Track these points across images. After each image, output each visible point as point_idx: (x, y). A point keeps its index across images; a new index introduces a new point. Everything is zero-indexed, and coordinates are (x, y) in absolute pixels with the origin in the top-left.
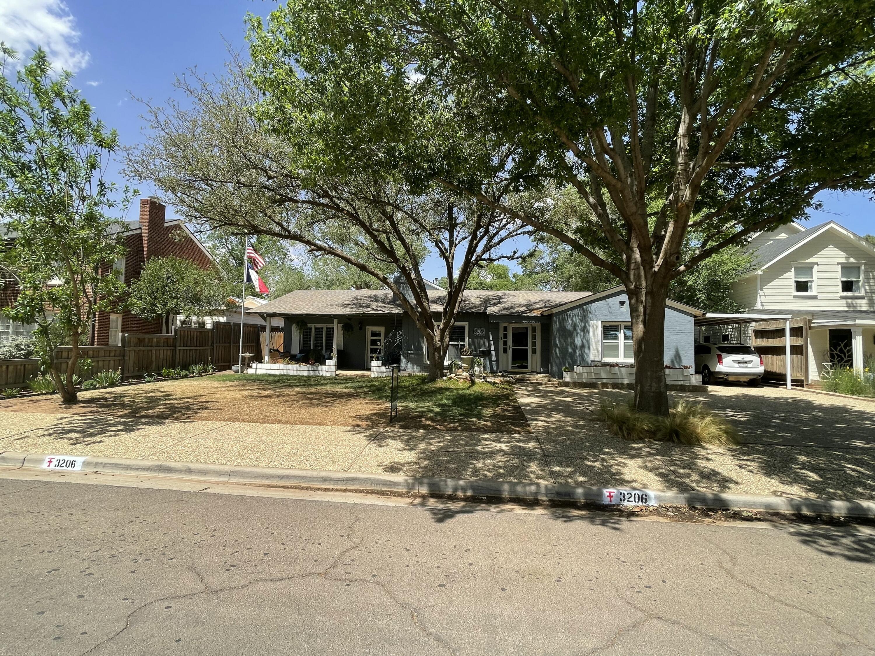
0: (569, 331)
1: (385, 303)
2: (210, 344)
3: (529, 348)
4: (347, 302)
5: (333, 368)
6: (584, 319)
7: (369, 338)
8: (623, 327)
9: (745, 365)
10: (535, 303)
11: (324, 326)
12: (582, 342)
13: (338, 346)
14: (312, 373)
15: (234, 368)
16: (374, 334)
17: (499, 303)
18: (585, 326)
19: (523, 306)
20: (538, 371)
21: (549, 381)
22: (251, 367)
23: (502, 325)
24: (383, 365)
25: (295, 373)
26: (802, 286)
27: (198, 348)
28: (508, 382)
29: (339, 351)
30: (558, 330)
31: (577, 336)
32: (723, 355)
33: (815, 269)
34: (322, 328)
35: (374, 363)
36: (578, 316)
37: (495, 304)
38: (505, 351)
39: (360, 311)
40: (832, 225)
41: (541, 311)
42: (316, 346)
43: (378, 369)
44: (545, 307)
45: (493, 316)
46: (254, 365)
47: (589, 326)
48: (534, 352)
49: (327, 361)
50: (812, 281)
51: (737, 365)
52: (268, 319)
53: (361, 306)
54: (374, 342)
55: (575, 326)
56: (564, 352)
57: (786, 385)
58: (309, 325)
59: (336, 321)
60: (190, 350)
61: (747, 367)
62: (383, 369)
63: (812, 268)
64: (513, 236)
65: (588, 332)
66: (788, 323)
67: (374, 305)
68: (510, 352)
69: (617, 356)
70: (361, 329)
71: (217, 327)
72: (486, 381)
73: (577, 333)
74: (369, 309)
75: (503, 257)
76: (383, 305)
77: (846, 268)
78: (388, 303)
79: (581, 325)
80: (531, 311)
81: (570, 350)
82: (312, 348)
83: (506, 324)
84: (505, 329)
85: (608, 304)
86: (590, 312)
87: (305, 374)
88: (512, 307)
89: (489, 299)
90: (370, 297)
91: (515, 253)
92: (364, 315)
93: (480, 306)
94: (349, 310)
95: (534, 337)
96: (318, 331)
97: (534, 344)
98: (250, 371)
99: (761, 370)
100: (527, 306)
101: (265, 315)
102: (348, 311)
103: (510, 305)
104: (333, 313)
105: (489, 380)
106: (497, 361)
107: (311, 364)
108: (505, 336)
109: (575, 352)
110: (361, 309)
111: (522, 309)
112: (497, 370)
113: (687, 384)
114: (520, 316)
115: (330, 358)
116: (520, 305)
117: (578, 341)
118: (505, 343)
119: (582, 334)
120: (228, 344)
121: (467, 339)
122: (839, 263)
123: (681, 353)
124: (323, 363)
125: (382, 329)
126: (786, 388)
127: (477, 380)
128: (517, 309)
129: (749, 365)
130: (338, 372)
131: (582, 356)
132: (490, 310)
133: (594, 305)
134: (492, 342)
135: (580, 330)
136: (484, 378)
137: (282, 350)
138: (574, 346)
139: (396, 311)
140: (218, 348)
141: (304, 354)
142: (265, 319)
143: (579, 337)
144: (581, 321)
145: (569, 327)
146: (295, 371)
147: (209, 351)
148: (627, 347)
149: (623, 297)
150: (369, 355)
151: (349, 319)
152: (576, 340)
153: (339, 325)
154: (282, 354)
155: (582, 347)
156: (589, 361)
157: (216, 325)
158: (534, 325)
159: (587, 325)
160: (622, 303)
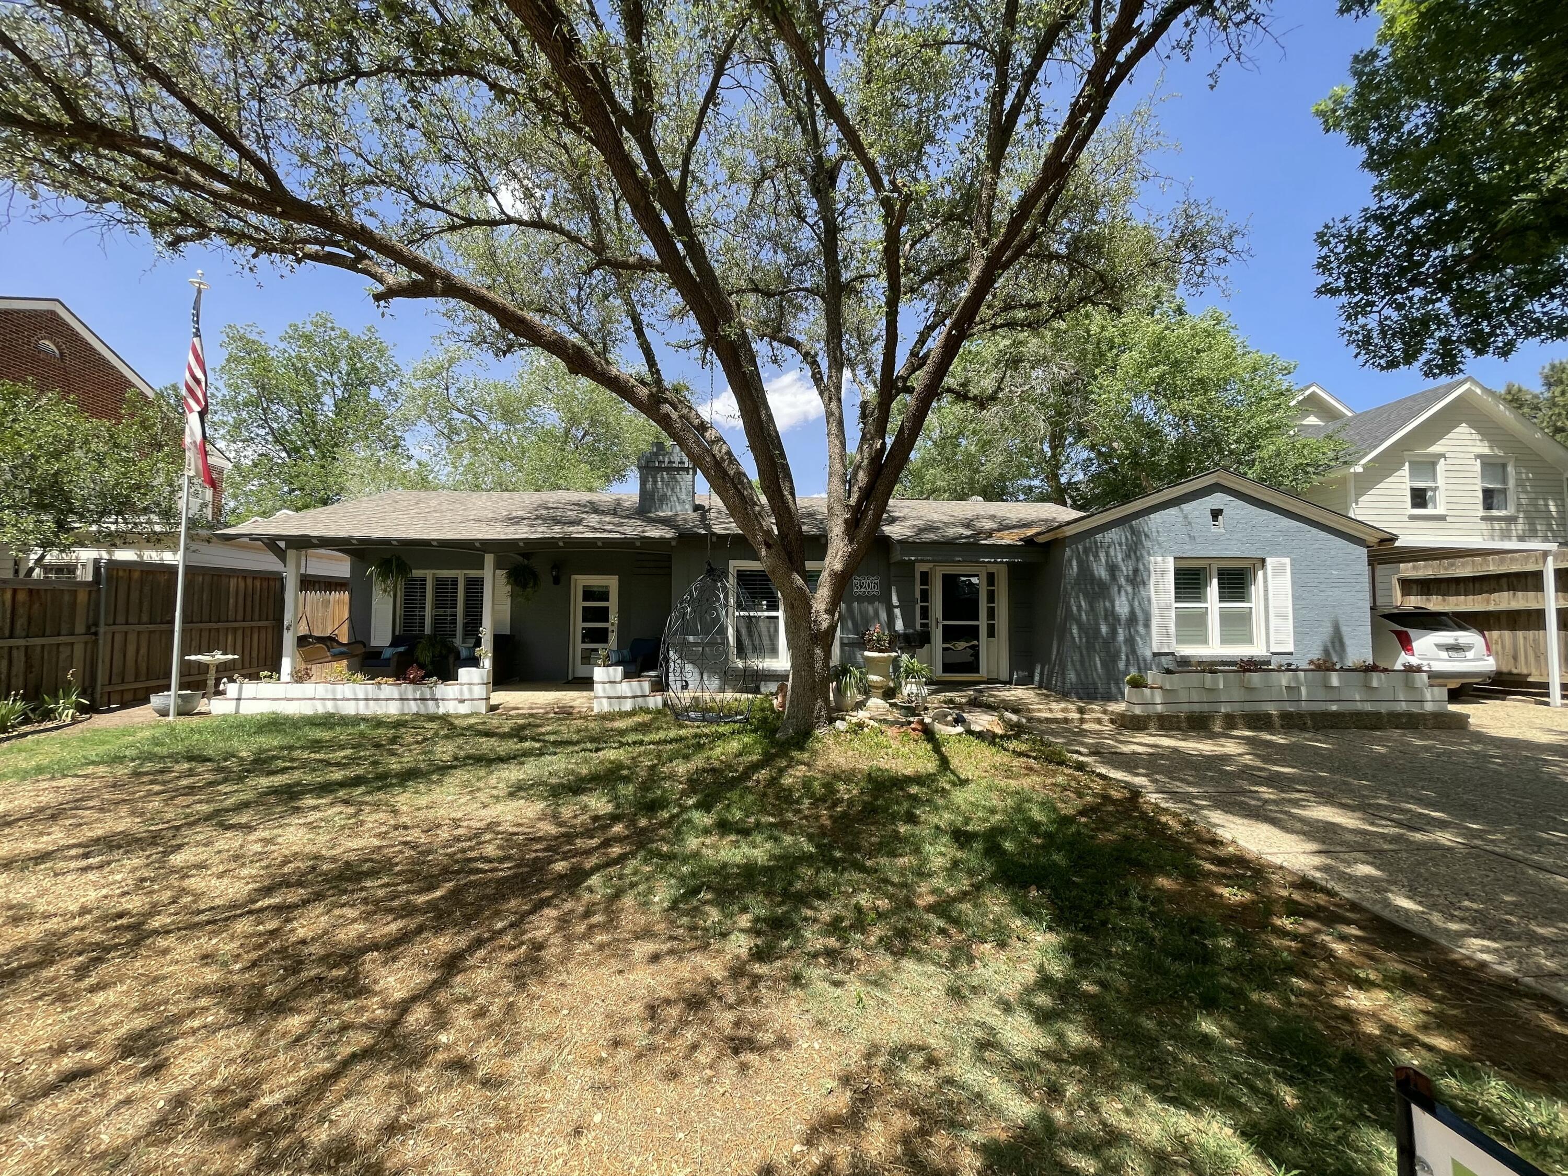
0: (1102, 581)
1: (622, 517)
3: (982, 623)
4: (520, 513)
5: (479, 691)
6: (1135, 550)
7: (579, 604)
8: (1215, 573)
9: (1462, 654)
11: (460, 575)
12: (1130, 606)
13: (495, 623)
14: (413, 707)
15: (156, 700)
16: (589, 594)
18: (1136, 571)
19: (953, 524)
20: (1005, 676)
22: (221, 694)
23: (921, 567)
24: (627, 676)
25: (363, 709)
26: (1419, 498)
29: (499, 641)
30: (1078, 581)
31: (1118, 592)
32: (1412, 632)
33: (1441, 467)
34: (455, 581)
35: (599, 673)
36: (1120, 544)
39: (557, 531)
40: (1468, 385)
42: (438, 622)
43: (610, 690)
45: (907, 544)
46: (232, 689)
47: (1148, 570)
48: (991, 633)
49: (462, 672)
50: (1435, 489)
51: (1444, 655)
52: (291, 554)
53: (556, 521)
54: (590, 615)
55: (1113, 569)
56: (1090, 633)
58: (417, 573)
59: (489, 559)
61: (1465, 660)
62: (626, 688)
63: (1434, 464)
65: (1144, 583)
66: (1550, 559)
67: (593, 520)
68: (938, 636)
69: (1204, 641)
70: (557, 581)
71: (109, 578)
73: (1120, 587)
74: (580, 528)
76: (617, 520)
77: (1490, 466)
78: (628, 517)
79: (1126, 569)
80: (988, 534)
81: (1104, 629)
82: (428, 630)
83: (924, 567)
84: (925, 578)
85: (1186, 517)
86: (1147, 536)
87: (393, 709)
90: (578, 505)
92: (570, 542)
94: (526, 529)
95: (991, 597)
96: (445, 589)
97: (991, 614)
98: (218, 707)
99: (1489, 664)
100: (966, 525)
101: (282, 544)
102: (522, 532)
103: (923, 522)
104: (480, 536)
107: (412, 682)
109: (1113, 632)
110: (557, 528)
111: (962, 531)
113: (1415, 709)
115: (474, 662)
117: (1122, 607)
118: (927, 613)
119: (1129, 589)
122: (1478, 456)
123: (1345, 630)
124: (448, 675)
125: (611, 582)
129: (1470, 655)
130: (499, 697)
131: (1131, 641)
132: (893, 532)
133: (1157, 518)
134: (897, 611)
135: (1127, 579)
137: (343, 636)
138: (1112, 618)
139: (655, 532)
140: (118, 638)
141: (401, 649)
142: (281, 555)
143: (1123, 598)
144: (1128, 556)
145: (1101, 572)
146: (362, 703)
147: (79, 650)
148: (1226, 618)
149: (1218, 500)
150: (579, 646)
151: (526, 555)
152: (1117, 603)
153: (498, 572)
154: (343, 649)
155: (1132, 619)
156: (1148, 654)
157: (107, 569)
158: (992, 569)
159: (1141, 567)
160: (1216, 514)
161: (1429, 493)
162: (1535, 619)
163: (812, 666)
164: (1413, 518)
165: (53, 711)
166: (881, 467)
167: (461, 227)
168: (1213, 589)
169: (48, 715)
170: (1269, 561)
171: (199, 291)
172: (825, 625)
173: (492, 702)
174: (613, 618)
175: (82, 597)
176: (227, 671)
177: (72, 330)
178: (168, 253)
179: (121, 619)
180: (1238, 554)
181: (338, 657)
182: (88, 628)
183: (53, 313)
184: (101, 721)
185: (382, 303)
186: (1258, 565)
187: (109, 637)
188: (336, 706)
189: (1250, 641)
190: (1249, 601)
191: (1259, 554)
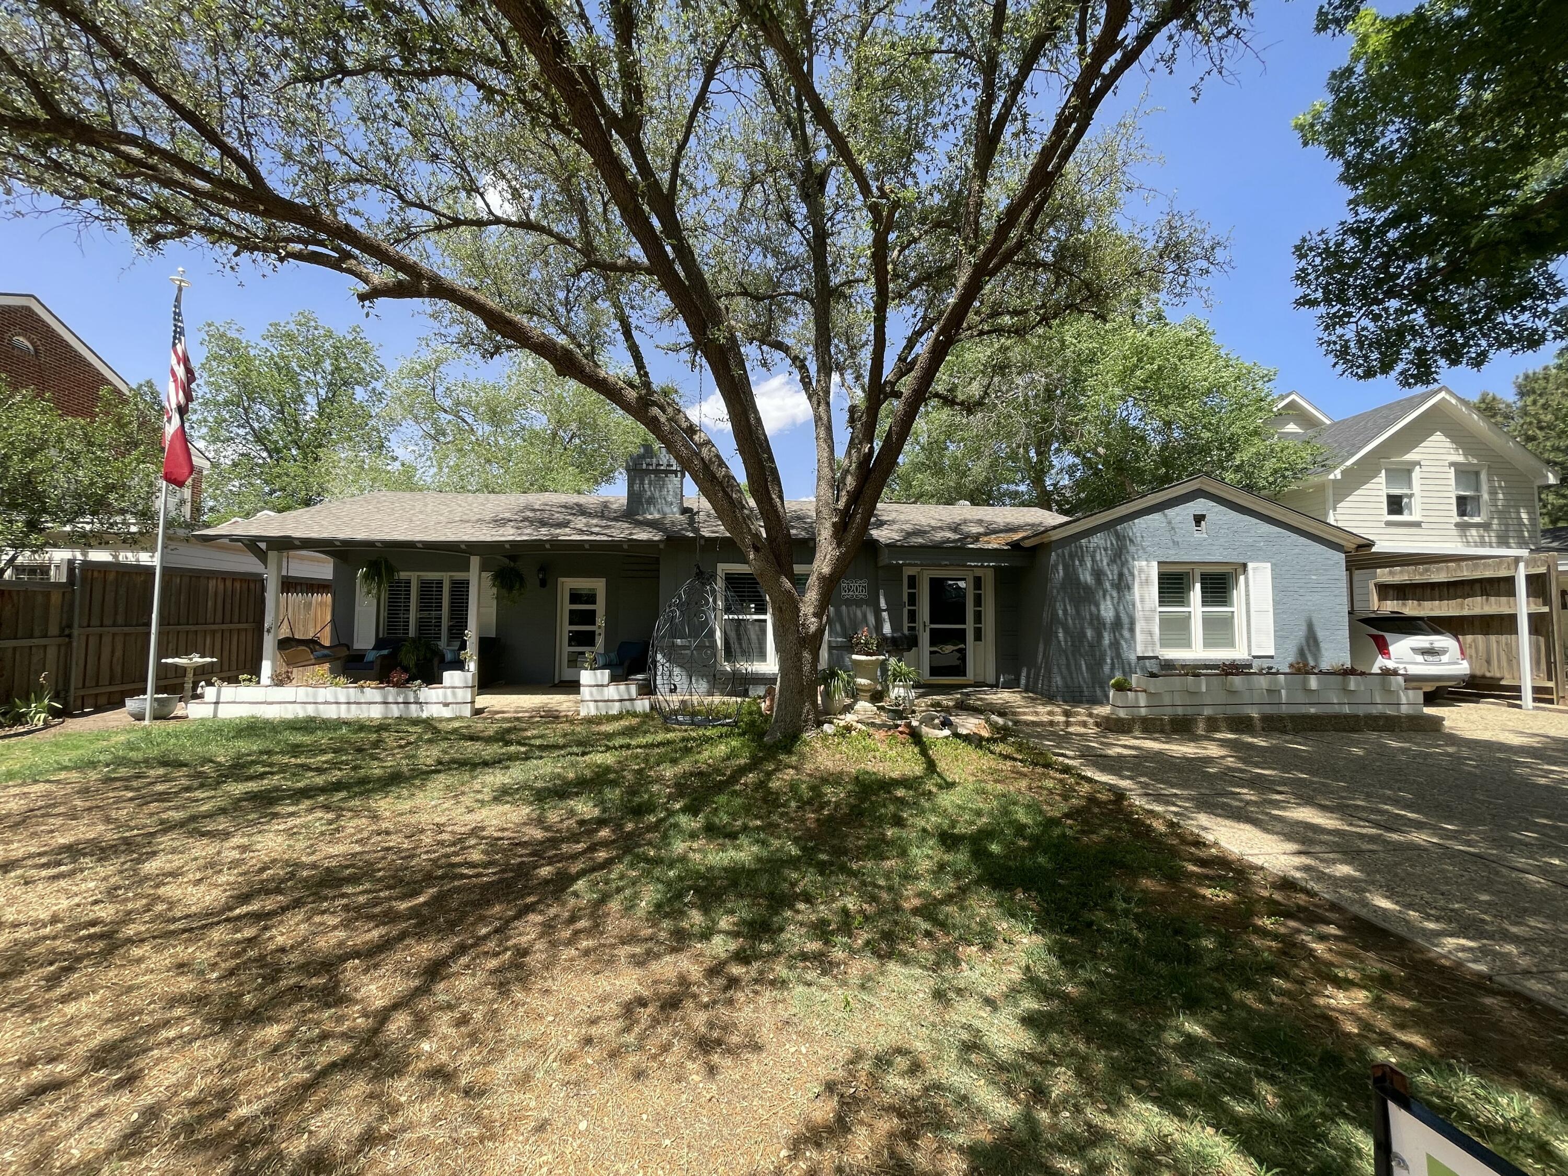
0: (1088, 587)
1: (609, 519)
3: (969, 627)
4: (507, 515)
5: (464, 695)
6: (1120, 555)
7: (565, 607)
8: (1198, 577)
9: (1436, 658)
11: (445, 577)
12: (1117, 612)
13: (481, 627)
14: (395, 711)
16: (576, 597)
18: (1121, 575)
19: (940, 528)
20: (991, 679)
23: (909, 571)
24: (614, 679)
25: (343, 713)
26: (1396, 504)
29: (485, 645)
30: (1063, 586)
31: (1104, 598)
32: (1388, 636)
33: (1416, 474)
34: (440, 583)
35: (586, 677)
36: (1106, 549)
39: (544, 533)
40: (1443, 394)
41: (1000, 539)
42: (422, 625)
43: (599, 693)
45: (896, 548)
46: (210, 693)
47: (1132, 575)
48: (978, 636)
49: (447, 675)
50: (1410, 496)
51: (1420, 658)
52: (272, 555)
53: (543, 523)
54: (577, 617)
55: (1098, 574)
56: (1076, 637)
57: (1519, 698)
58: (403, 575)
59: (475, 561)
61: (1440, 663)
62: (613, 691)
63: (1409, 472)
65: (1129, 588)
66: (1522, 565)
67: (580, 522)
68: (925, 639)
69: (1187, 644)
70: (543, 583)
71: (84, 579)
73: (1105, 592)
74: (567, 531)
76: (604, 523)
77: (1464, 474)
78: (616, 519)
79: (1111, 573)
81: (1089, 633)
82: (412, 632)
83: (914, 570)
84: (913, 582)
85: (1170, 523)
86: (1131, 541)
87: (376, 713)
88: (921, 532)
90: (565, 507)
92: (555, 544)
94: (512, 531)
95: (978, 601)
96: (430, 591)
97: (978, 617)
98: (196, 711)
99: (1463, 668)
100: (953, 529)
101: (263, 546)
102: (508, 534)
103: (910, 526)
104: (467, 538)
107: (396, 685)
108: (912, 599)
109: (1100, 637)
110: (544, 531)
111: (950, 535)
115: (459, 665)
116: (934, 528)
117: (1107, 611)
118: (914, 616)
119: (1115, 594)
122: (1452, 464)
123: (1321, 634)
124: (433, 679)
125: (598, 585)
126: (1519, 707)
128: (938, 536)
129: (1445, 658)
130: (484, 701)
131: (1115, 645)
132: (881, 536)
133: (1140, 523)
134: (885, 615)
135: (1112, 585)
138: (1098, 623)
139: (642, 535)
140: (93, 641)
141: (385, 652)
142: (262, 556)
143: (1109, 602)
144: (1112, 561)
145: (1087, 577)
146: (343, 707)
147: (52, 653)
148: (1209, 623)
149: (1200, 505)
150: (565, 649)
151: (513, 558)
152: (1102, 607)
153: (484, 574)
154: (326, 652)
155: (1117, 624)
156: (1133, 658)
157: (81, 570)
158: (979, 572)
159: (1126, 571)
160: (1199, 519)
161: (1405, 500)
162: (1507, 624)
163: (800, 670)
164: (1389, 524)
165: (24, 715)
166: (870, 471)
167: (449, 226)
168: (1196, 593)
169: (19, 719)
170: (1250, 566)
171: (180, 289)
172: (813, 628)
173: (477, 706)
174: (601, 621)
175: (56, 598)
176: (204, 674)
177: (48, 326)
178: (147, 251)
179: (95, 621)
180: (1221, 559)
181: (320, 660)
182: (62, 630)
183: (28, 309)
184: (74, 725)
185: (367, 303)
186: (1240, 570)
187: (84, 638)
188: (317, 710)
189: (1231, 644)
190: (1231, 605)
191: (1241, 559)
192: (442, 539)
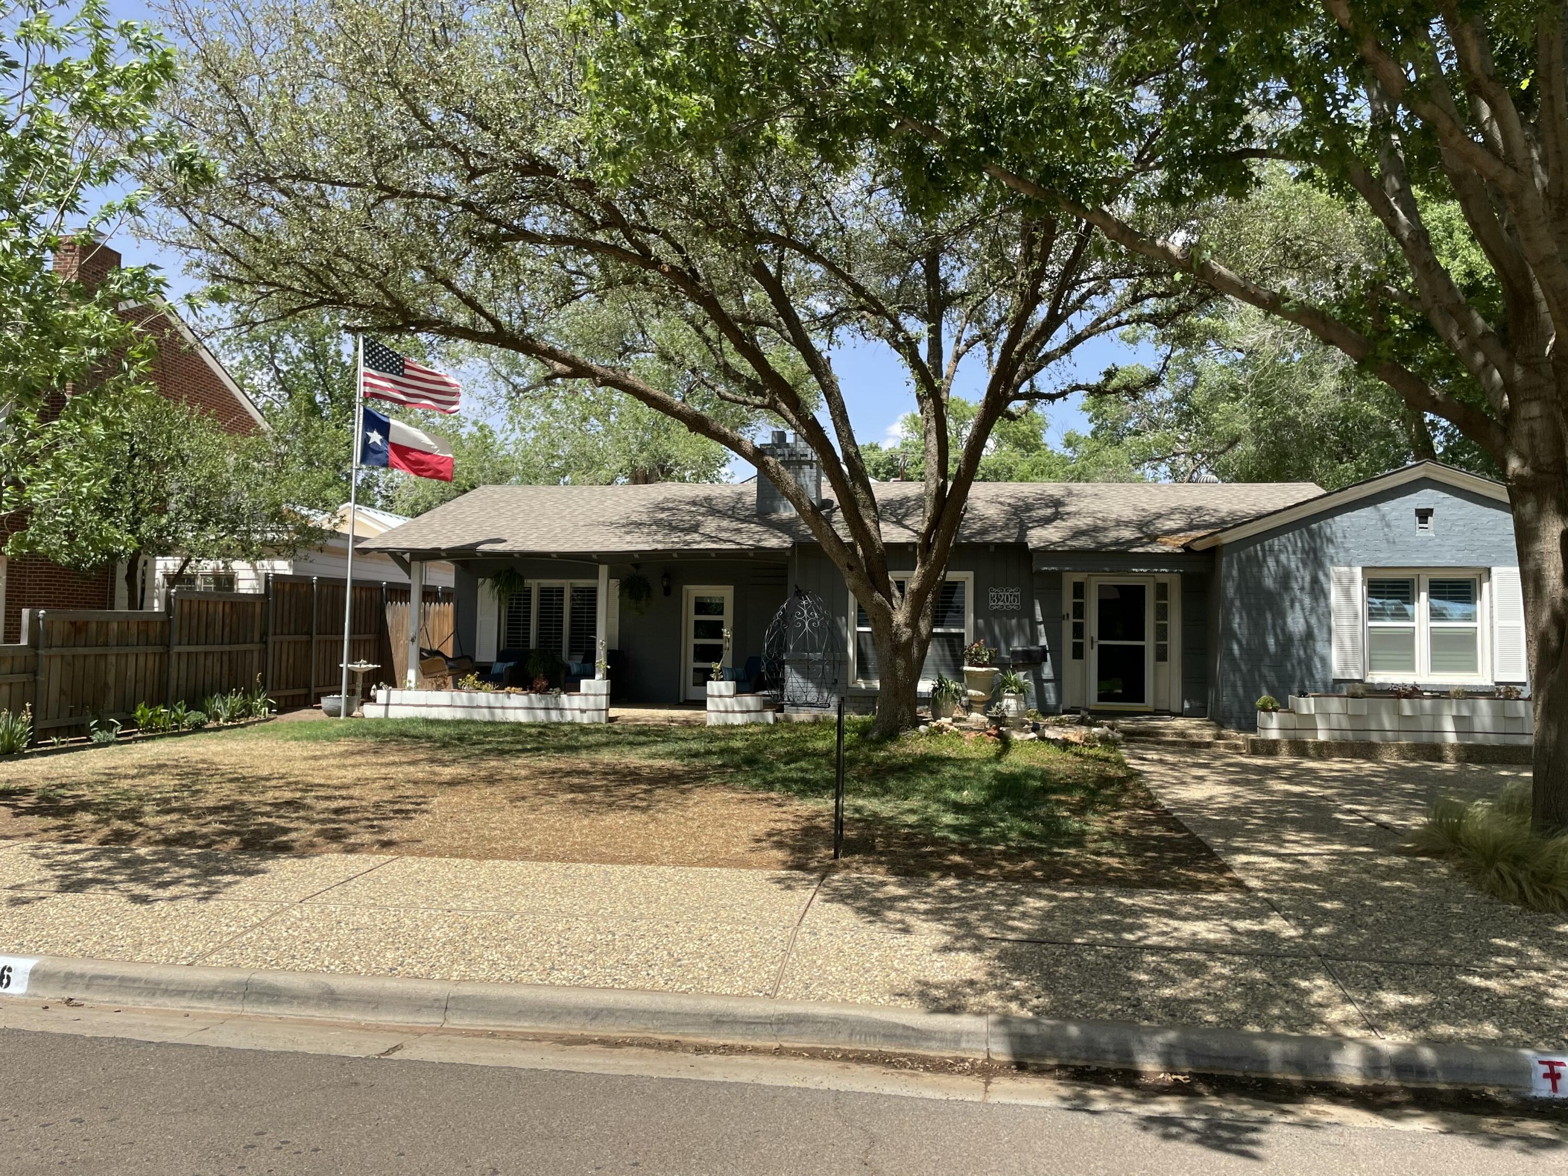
0: (1269, 594)
1: (739, 521)
2: (257, 638)
3: (1149, 644)
5: (603, 701)
6: (1314, 558)
7: (690, 617)
8: (1425, 583)
10: (1159, 516)
11: (566, 584)
12: (1307, 622)
13: (609, 638)
14: (541, 716)
15: (327, 702)
16: (702, 606)
17: (1057, 516)
18: (1316, 580)
19: (1127, 524)
20: (1176, 708)
21: (1219, 737)
22: (373, 700)
23: (1071, 578)
24: (739, 691)
27: (227, 648)
28: (1104, 739)
29: (612, 656)
30: (1238, 590)
31: (1292, 606)
34: (561, 591)
35: (714, 687)
36: (1296, 552)
37: (1047, 521)
38: (1078, 652)
39: (673, 541)
41: (1183, 539)
42: (543, 640)
43: (723, 706)
44: (1191, 527)
45: (1047, 553)
46: (380, 695)
47: (1329, 579)
48: (1162, 655)
49: (584, 683)
52: (415, 565)
53: (673, 529)
54: (703, 629)
55: (1285, 578)
56: (1256, 653)
58: (525, 582)
59: (603, 570)
60: (206, 654)
62: (738, 703)
64: (1109, 328)
65: (1325, 594)
67: (710, 525)
68: (1092, 655)
69: (1411, 666)
70: (667, 591)
71: (276, 591)
72: (1043, 738)
73: (1293, 599)
74: (696, 537)
75: (1078, 388)
76: (735, 525)
78: (746, 520)
79: (1303, 576)
80: (1154, 539)
81: (1272, 646)
82: (533, 644)
83: (1079, 577)
84: (1079, 590)
85: (1383, 518)
86: (1330, 540)
87: (525, 717)
88: (1096, 529)
89: (1028, 508)
91: (1110, 375)
92: (684, 553)
93: (1006, 526)
94: (641, 539)
95: (1162, 612)
96: (550, 600)
97: (1162, 633)
98: (371, 711)
100: (1141, 525)
101: (407, 556)
102: (636, 543)
103: (1089, 521)
104: (596, 548)
105: (1050, 734)
106: (1057, 679)
107: (537, 692)
108: (1079, 610)
109: (1286, 652)
110: (675, 537)
111: (1127, 534)
112: (1057, 707)
114: (1125, 552)
115: (591, 674)
116: (1119, 523)
117: (1296, 622)
118: (1078, 631)
119: (1307, 602)
120: (304, 638)
121: (970, 619)
124: (571, 687)
125: (725, 593)
127: (1016, 736)
128: (1113, 535)
130: (614, 712)
131: (1307, 664)
132: (1037, 537)
133: (1342, 521)
134: (1041, 627)
135: (1303, 591)
136: (1035, 729)
137: (449, 651)
138: (1286, 641)
139: (772, 541)
141: (511, 664)
142: (406, 567)
143: (1298, 611)
144: (1304, 564)
145: (1270, 582)
148: (1438, 641)
149: (1425, 498)
150: (690, 664)
151: (637, 566)
152: (1289, 620)
153: (613, 581)
154: (453, 664)
155: (1309, 637)
156: (1328, 680)
157: (273, 581)
158: (1162, 579)
159: (1322, 577)
160: (1424, 515)
168: (1422, 604)
169: (252, 710)
170: (1494, 570)
172: (904, 638)
173: (611, 715)
174: (727, 633)
176: (372, 679)
179: (279, 630)
180: (1453, 563)
182: (262, 637)
186: (1484, 577)
187: (273, 645)
188: (471, 713)
189: (1473, 667)
190: (1473, 620)
191: (1483, 563)
192: (575, 549)
